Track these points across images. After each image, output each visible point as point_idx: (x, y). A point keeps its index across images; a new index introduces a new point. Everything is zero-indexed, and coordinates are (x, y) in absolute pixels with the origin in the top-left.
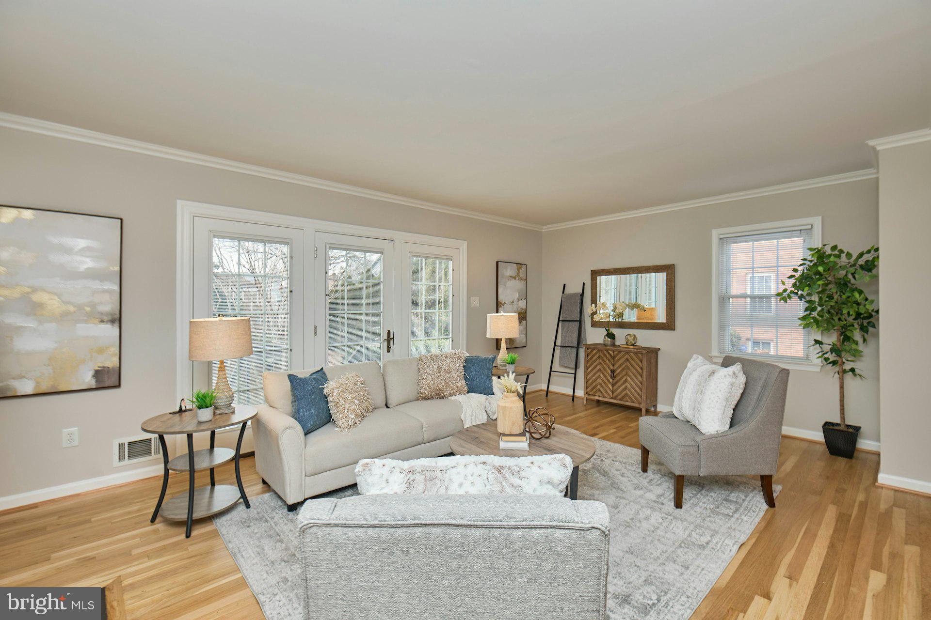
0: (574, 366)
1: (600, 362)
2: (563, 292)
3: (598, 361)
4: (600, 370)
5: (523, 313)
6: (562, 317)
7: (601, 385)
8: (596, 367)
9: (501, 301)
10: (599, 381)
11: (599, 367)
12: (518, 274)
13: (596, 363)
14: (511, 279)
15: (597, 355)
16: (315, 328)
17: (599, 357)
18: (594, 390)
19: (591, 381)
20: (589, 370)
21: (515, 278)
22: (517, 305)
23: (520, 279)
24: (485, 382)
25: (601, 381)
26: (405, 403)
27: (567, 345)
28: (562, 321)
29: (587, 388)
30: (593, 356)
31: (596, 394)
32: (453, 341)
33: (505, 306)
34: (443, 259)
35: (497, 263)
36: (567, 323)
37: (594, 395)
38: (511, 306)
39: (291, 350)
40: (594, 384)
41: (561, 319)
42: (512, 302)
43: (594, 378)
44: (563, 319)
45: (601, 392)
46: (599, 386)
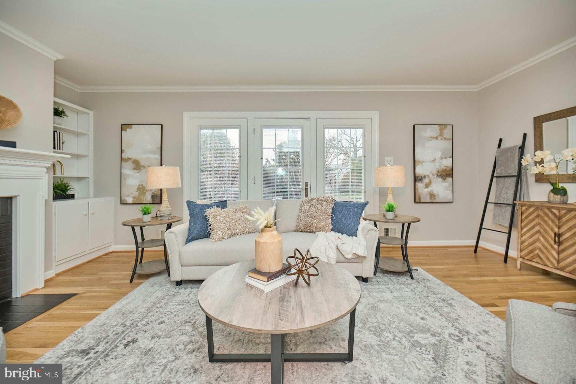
0: (507, 224)
1: (539, 222)
2: (499, 147)
3: (536, 221)
4: (538, 232)
5: (449, 171)
6: (497, 173)
7: (540, 250)
8: (533, 228)
9: (419, 160)
10: (538, 244)
11: (537, 228)
12: (441, 135)
13: (534, 223)
14: (432, 139)
15: (535, 214)
16: (254, 179)
17: (538, 216)
18: (531, 255)
19: (526, 243)
20: (524, 230)
21: (437, 138)
22: (440, 163)
23: (444, 139)
24: (349, 224)
25: (540, 246)
26: (288, 232)
27: (502, 202)
28: (497, 177)
29: (521, 251)
30: (529, 214)
31: (534, 260)
32: (365, 192)
33: (423, 164)
34: (353, 128)
35: (414, 126)
36: (502, 180)
37: (531, 261)
38: (432, 164)
39: (240, 192)
40: (531, 248)
41: (495, 175)
42: (433, 161)
43: (531, 240)
44: (498, 175)
45: (541, 258)
46: (537, 251)
